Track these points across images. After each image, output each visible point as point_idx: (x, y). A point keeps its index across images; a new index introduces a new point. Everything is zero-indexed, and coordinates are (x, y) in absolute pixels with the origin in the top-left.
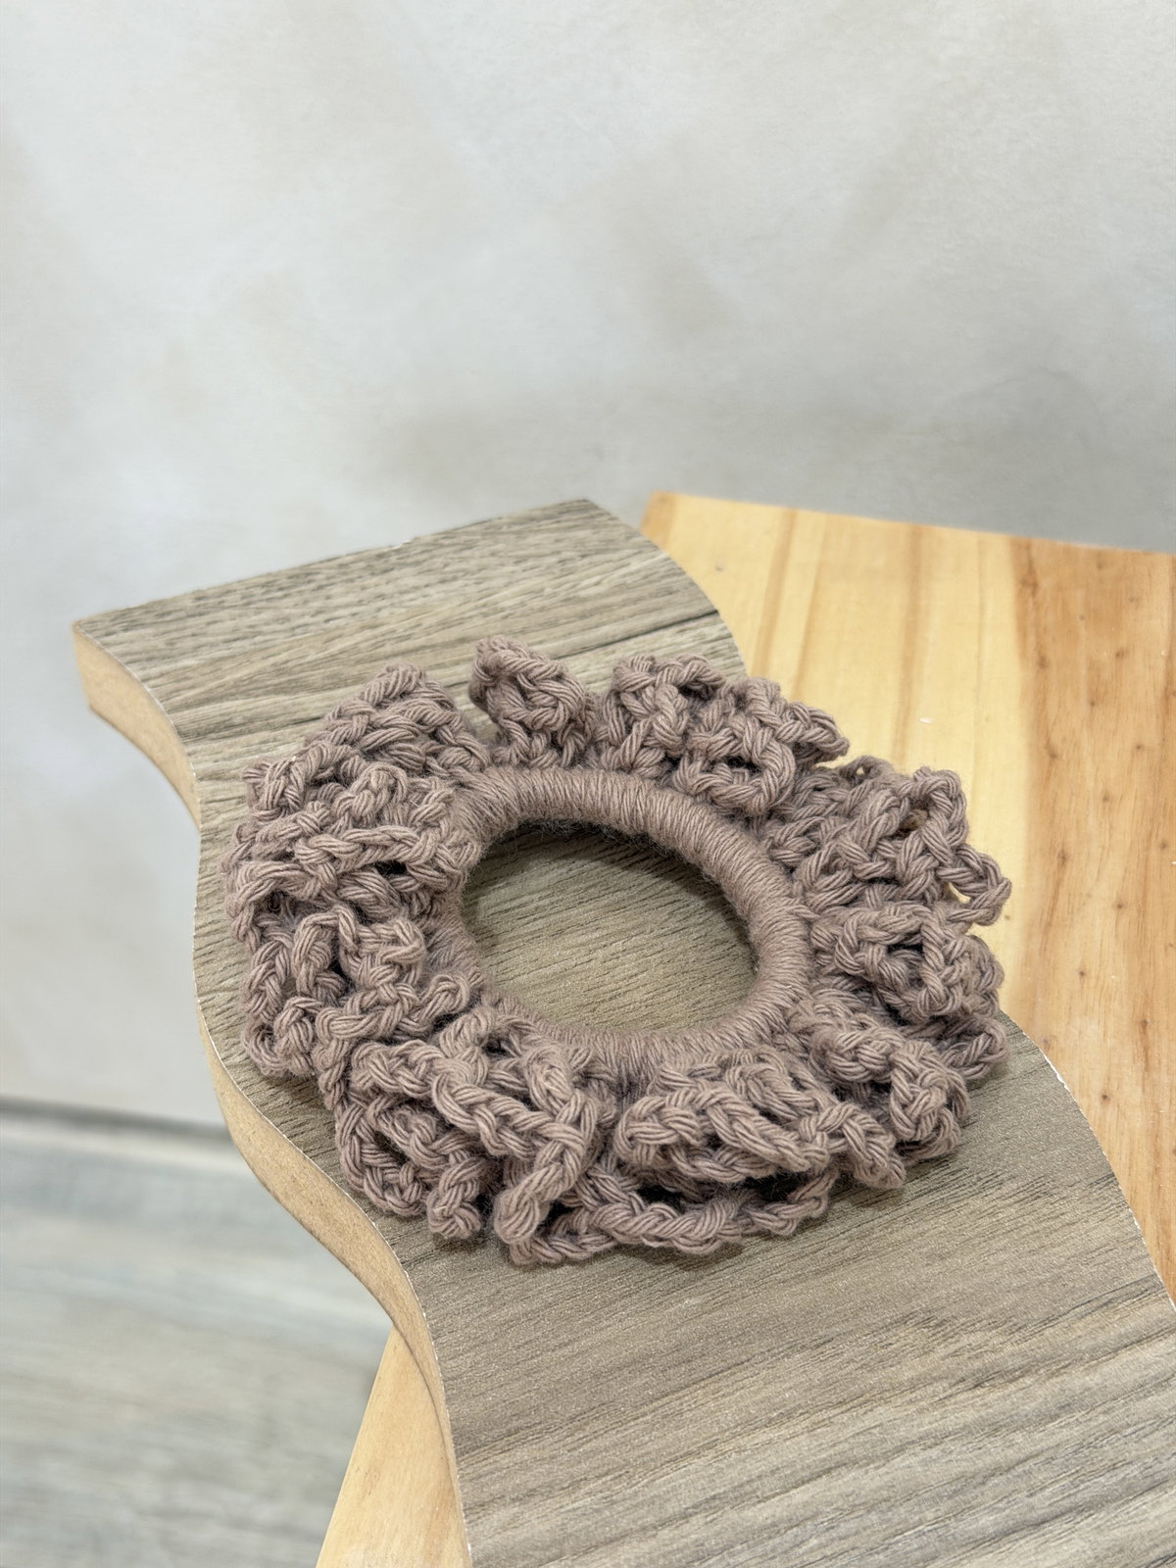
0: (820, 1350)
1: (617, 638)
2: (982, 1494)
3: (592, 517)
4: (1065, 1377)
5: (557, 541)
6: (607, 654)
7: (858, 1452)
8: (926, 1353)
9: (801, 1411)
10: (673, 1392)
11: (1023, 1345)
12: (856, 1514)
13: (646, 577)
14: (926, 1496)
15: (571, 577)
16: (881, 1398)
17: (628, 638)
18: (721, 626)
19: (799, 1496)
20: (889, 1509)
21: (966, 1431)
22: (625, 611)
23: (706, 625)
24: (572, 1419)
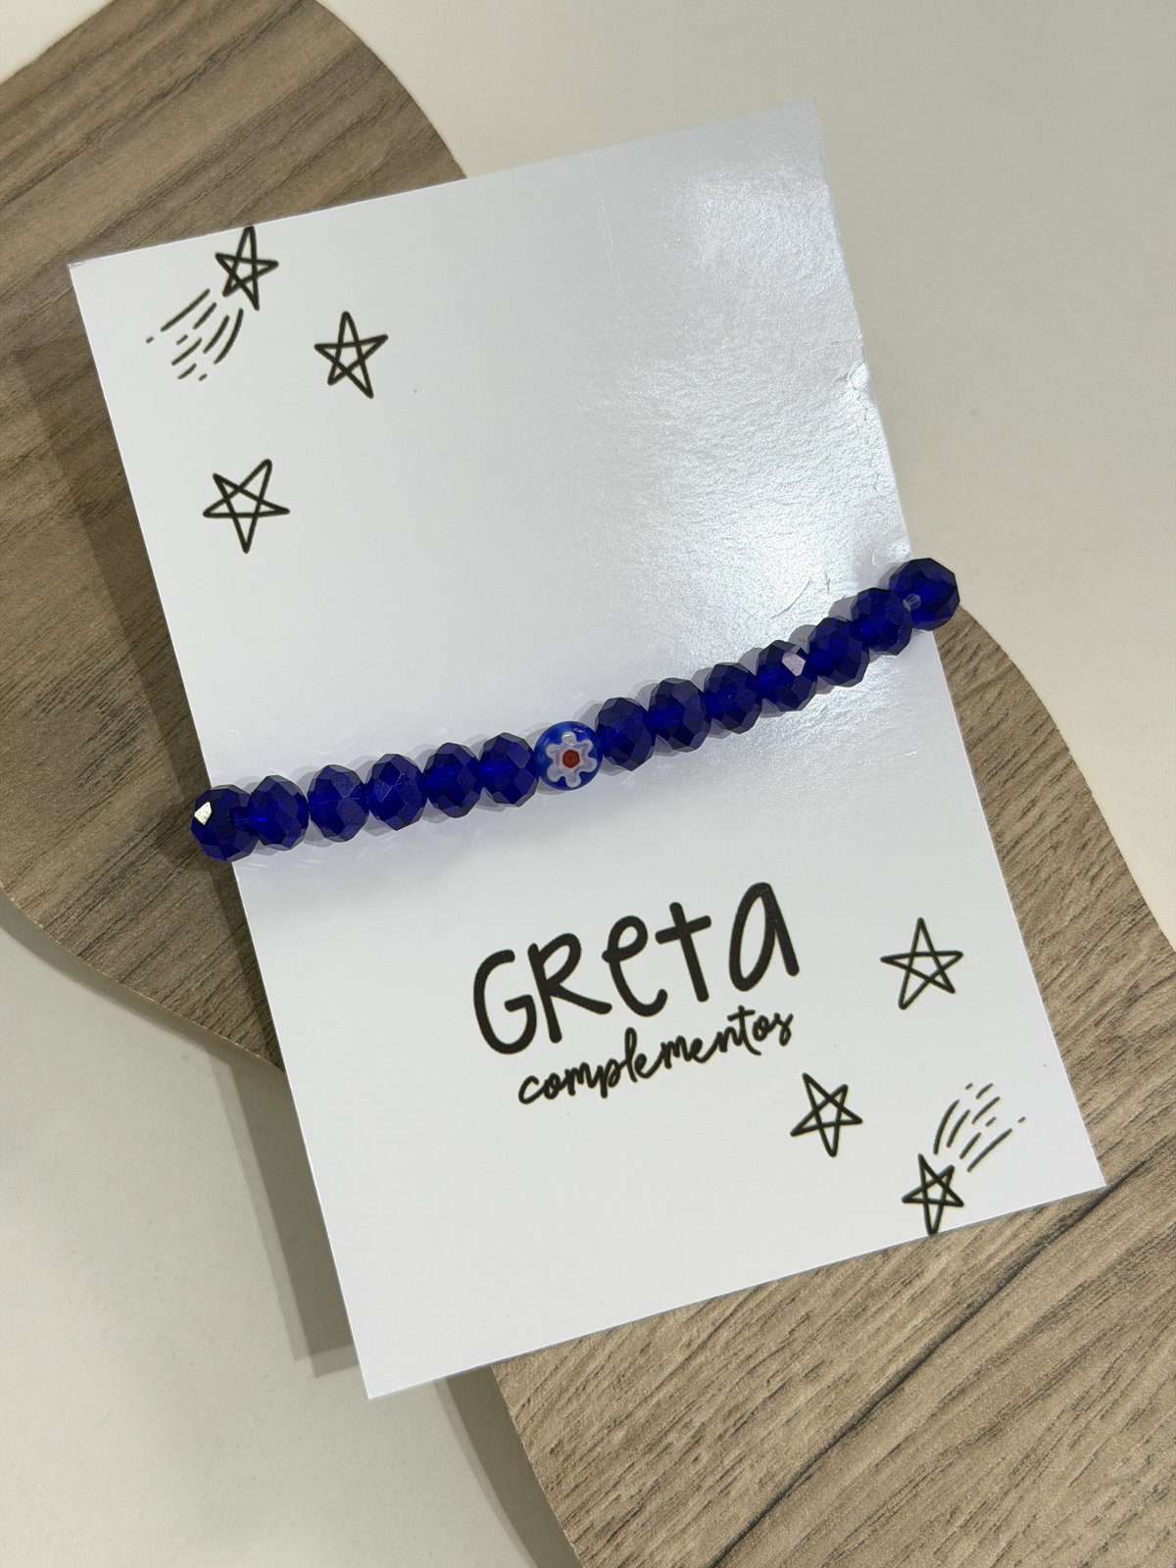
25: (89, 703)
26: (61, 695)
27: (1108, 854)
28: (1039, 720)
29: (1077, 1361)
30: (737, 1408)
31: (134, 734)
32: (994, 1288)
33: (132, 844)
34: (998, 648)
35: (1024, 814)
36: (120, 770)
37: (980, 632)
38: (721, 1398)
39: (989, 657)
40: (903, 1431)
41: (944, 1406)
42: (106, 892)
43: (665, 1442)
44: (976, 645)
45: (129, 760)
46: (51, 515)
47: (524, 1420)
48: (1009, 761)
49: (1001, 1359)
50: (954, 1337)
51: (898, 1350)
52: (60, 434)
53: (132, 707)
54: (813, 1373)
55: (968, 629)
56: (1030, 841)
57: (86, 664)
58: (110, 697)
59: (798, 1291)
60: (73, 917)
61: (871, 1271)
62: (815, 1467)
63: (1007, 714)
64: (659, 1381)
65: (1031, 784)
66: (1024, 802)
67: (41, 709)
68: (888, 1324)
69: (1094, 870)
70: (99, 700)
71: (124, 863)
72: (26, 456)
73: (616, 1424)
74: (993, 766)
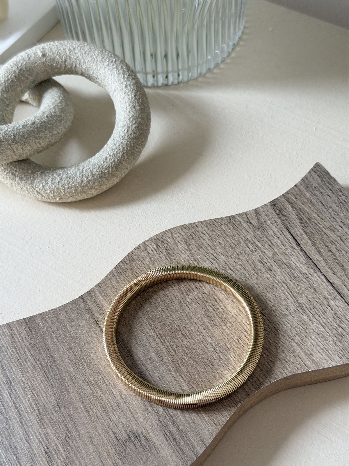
25: (124, 445)
26: (120, 452)
27: (216, 221)
28: (182, 227)
29: (328, 248)
30: (333, 317)
31: (136, 434)
32: (310, 261)
33: (168, 439)
35: (204, 234)
36: (146, 439)
38: (331, 319)
39: (165, 234)
40: (341, 284)
41: (336, 275)
42: (180, 448)
43: (340, 333)
44: (162, 236)
45: (144, 436)
47: (332, 364)
48: (191, 235)
49: (327, 262)
50: (321, 270)
51: (323, 281)
53: (129, 433)
54: (327, 300)
55: (157, 237)
56: (211, 234)
57: (113, 444)
58: (124, 438)
59: (308, 299)
60: (185, 458)
61: (304, 283)
63: (180, 233)
64: (326, 332)
65: (197, 231)
66: (202, 234)
67: (123, 459)
68: (317, 282)
69: (220, 224)
70: (124, 442)
71: (173, 442)
73: (335, 343)
74: (191, 238)
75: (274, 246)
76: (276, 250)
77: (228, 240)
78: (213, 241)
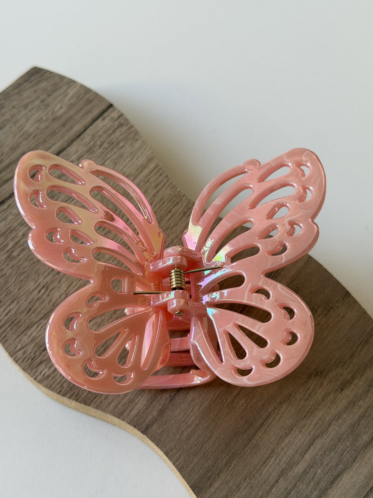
0: (289, 400)
1: (82, 131)
2: (360, 428)
3: (43, 75)
4: (366, 375)
5: (35, 92)
6: (81, 140)
7: (318, 432)
8: (321, 386)
9: (294, 426)
10: (252, 438)
11: (349, 369)
12: (327, 454)
13: (78, 98)
14: (344, 437)
15: (50, 108)
16: (316, 409)
17: (85, 130)
18: (117, 111)
19: (308, 457)
20: (335, 447)
21: (346, 408)
22: (78, 116)
23: (112, 112)
24: (226, 464)
28: (4, 340)
34: (16, 363)
35: (10, 310)
37: (22, 367)
39: (19, 359)
43: (109, 145)
44: (23, 362)
46: (328, 370)
48: (14, 326)
52: (333, 399)
55: (26, 367)
56: (9, 303)
62: (70, 143)
63: (14, 341)
64: (112, 157)
65: (7, 320)
66: (9, 315)
72: (341, 390)
74: (19, 324)
75: (10, 227)
76: (15, 224)
77: (13, 281)
78: (18, 296)
